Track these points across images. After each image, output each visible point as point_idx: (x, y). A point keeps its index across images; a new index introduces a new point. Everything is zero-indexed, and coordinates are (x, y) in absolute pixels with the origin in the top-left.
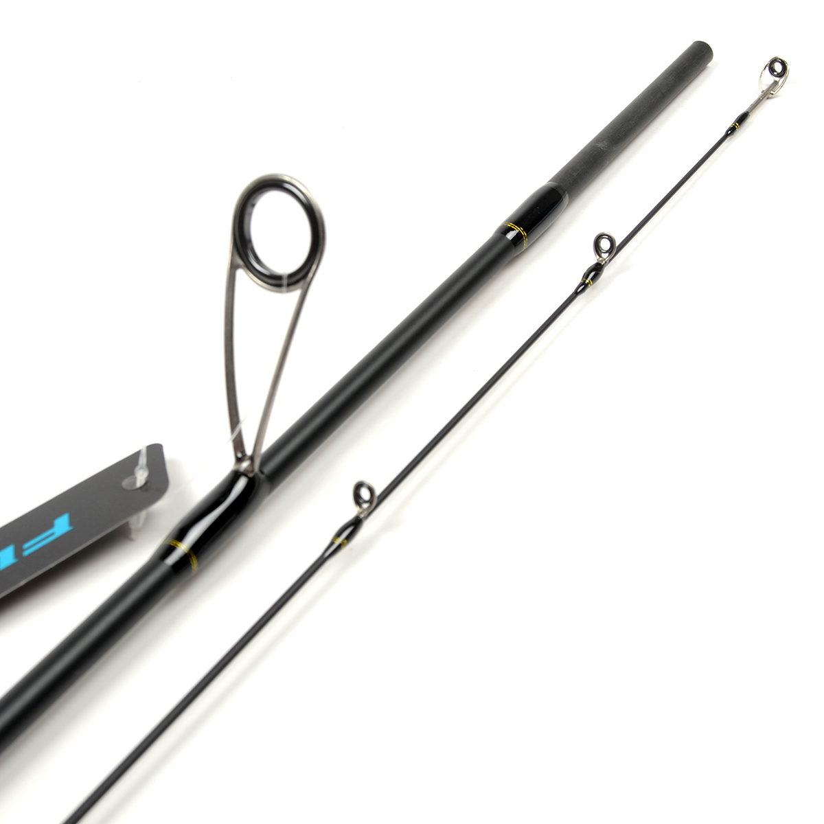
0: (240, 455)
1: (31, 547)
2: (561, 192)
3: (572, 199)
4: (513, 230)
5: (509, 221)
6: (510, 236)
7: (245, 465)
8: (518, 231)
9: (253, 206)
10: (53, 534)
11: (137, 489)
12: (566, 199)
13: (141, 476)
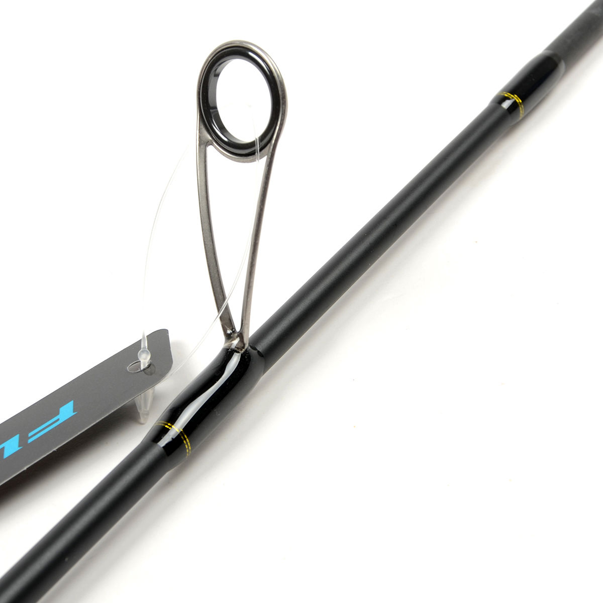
0: (229, 332)
1: (35, 435)
2: (555, 59)
3: (569, 68)
4: (508, 98)
5: (504, 90)
6: (506, 105)
7: (235, 342)
8: (513, 100)
9: (217, 75)
10: (58, 420)
11: (141, 371)
12: (562, 66)
13: (145, 359)
